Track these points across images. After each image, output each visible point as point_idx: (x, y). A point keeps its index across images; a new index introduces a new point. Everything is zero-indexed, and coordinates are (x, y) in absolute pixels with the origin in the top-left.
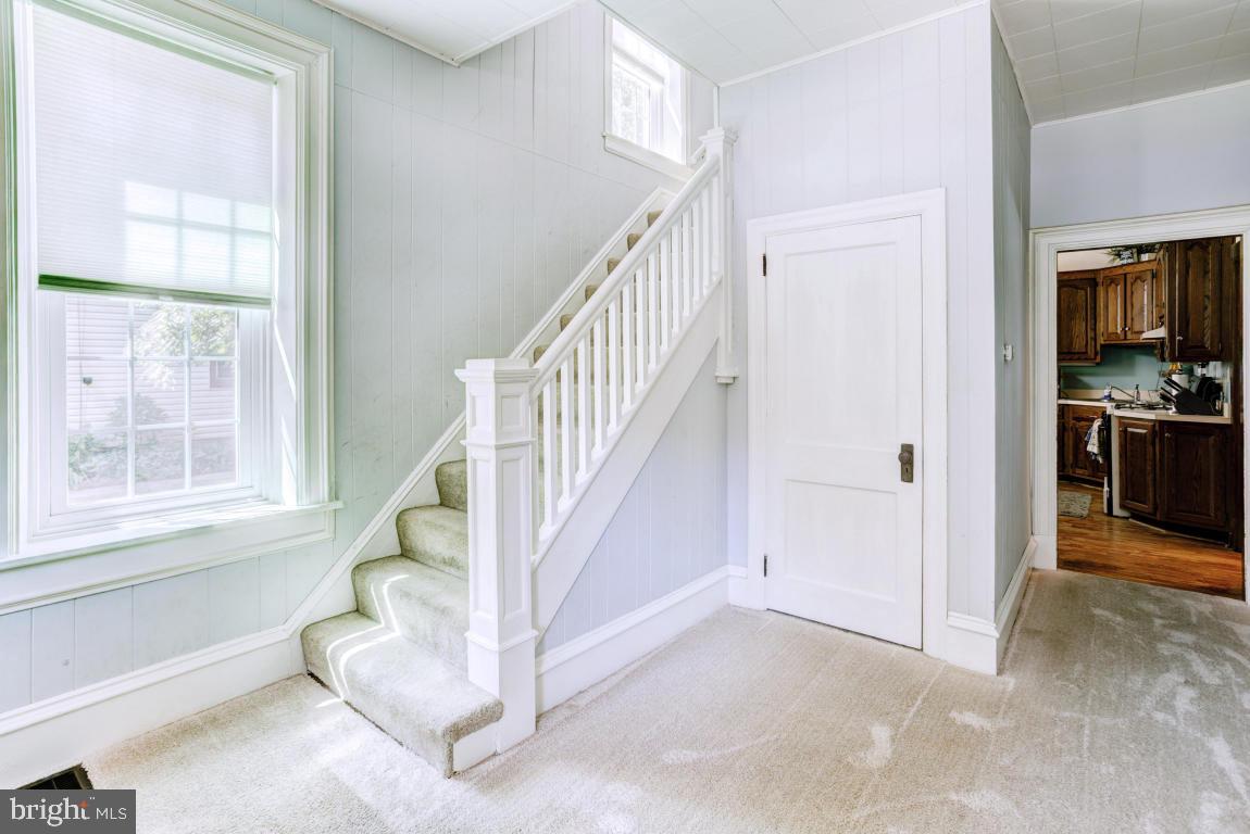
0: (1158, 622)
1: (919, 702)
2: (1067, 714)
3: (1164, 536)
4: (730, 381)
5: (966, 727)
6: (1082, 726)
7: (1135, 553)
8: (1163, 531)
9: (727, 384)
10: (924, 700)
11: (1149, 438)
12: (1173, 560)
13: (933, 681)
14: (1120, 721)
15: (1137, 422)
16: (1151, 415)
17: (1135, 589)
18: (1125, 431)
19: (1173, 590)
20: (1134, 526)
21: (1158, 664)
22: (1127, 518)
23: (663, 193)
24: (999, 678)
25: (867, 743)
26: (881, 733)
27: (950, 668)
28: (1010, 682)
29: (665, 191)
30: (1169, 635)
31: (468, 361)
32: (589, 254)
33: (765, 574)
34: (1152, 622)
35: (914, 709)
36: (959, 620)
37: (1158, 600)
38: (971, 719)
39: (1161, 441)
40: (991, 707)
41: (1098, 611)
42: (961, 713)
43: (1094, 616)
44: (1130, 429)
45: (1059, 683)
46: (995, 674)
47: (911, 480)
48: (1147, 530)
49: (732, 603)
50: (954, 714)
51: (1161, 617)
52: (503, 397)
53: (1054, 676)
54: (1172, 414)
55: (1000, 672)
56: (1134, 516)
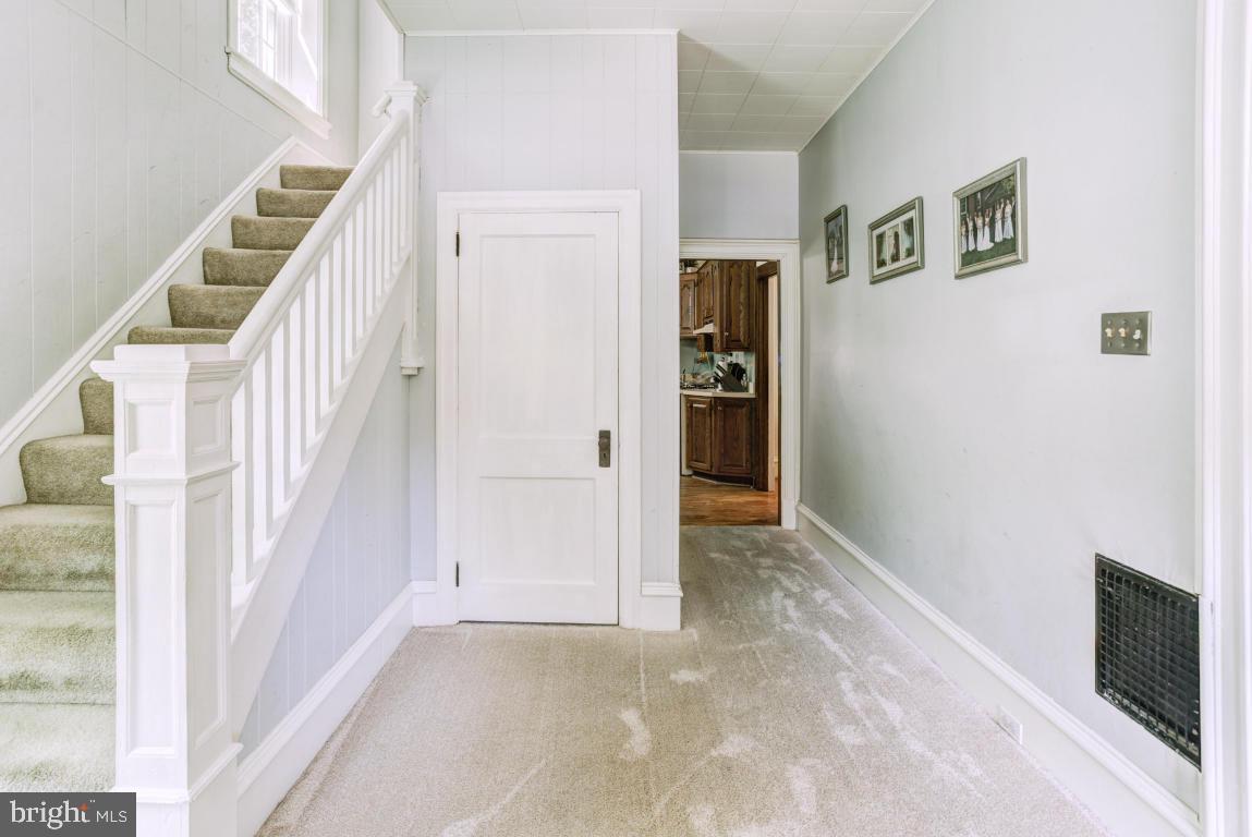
0: (749, 554)
1: (643, 675)
2: (741, 647)
3: (718, 486)
4: (415, 372)
5: (687, 684)
6: (754, 653)
7: (708, 503)
8: (715, 482)
9: (410, 376)
10: (646, 671)
11: (708, 411)
12: (731, 503)
13: (641, 649)
14: (771, 639)
15: (700, 399)
16: (708, 393)
17: (723, 532)
18: (691, 407)
19: (744, 527)
20: (695, 482)
21: (765, 586)
22: (690, 476)
23: (297, 145)
24: (684, 631)
25: (627, 733)
26: (630, 717)
27: (648, 634)
28: (693, 633)
29: (301, 143)
30: (758, 563)
31: (116, 348)
32: (208, 206)
33: (458, 585)
34: (744, 555)
35: (643, 684)
36: (651, 589)
37: (740, 537)
38: (685, 676)
39: (715, 413)
40: (694, 661)
41: (713, 555)
42: (677, 673)
43: (713, 559)
44: (695, 405)
45: (722, 622)
46: (679, 627)
47: (608, 465)
48: (705, 484)
49: (417, 625)
50: (673, 676)
51: (749, 550)
52: (196, 403)
53: (717, 616)
54: (719, 391)
55: (682, 627)
56: (696, 473)
